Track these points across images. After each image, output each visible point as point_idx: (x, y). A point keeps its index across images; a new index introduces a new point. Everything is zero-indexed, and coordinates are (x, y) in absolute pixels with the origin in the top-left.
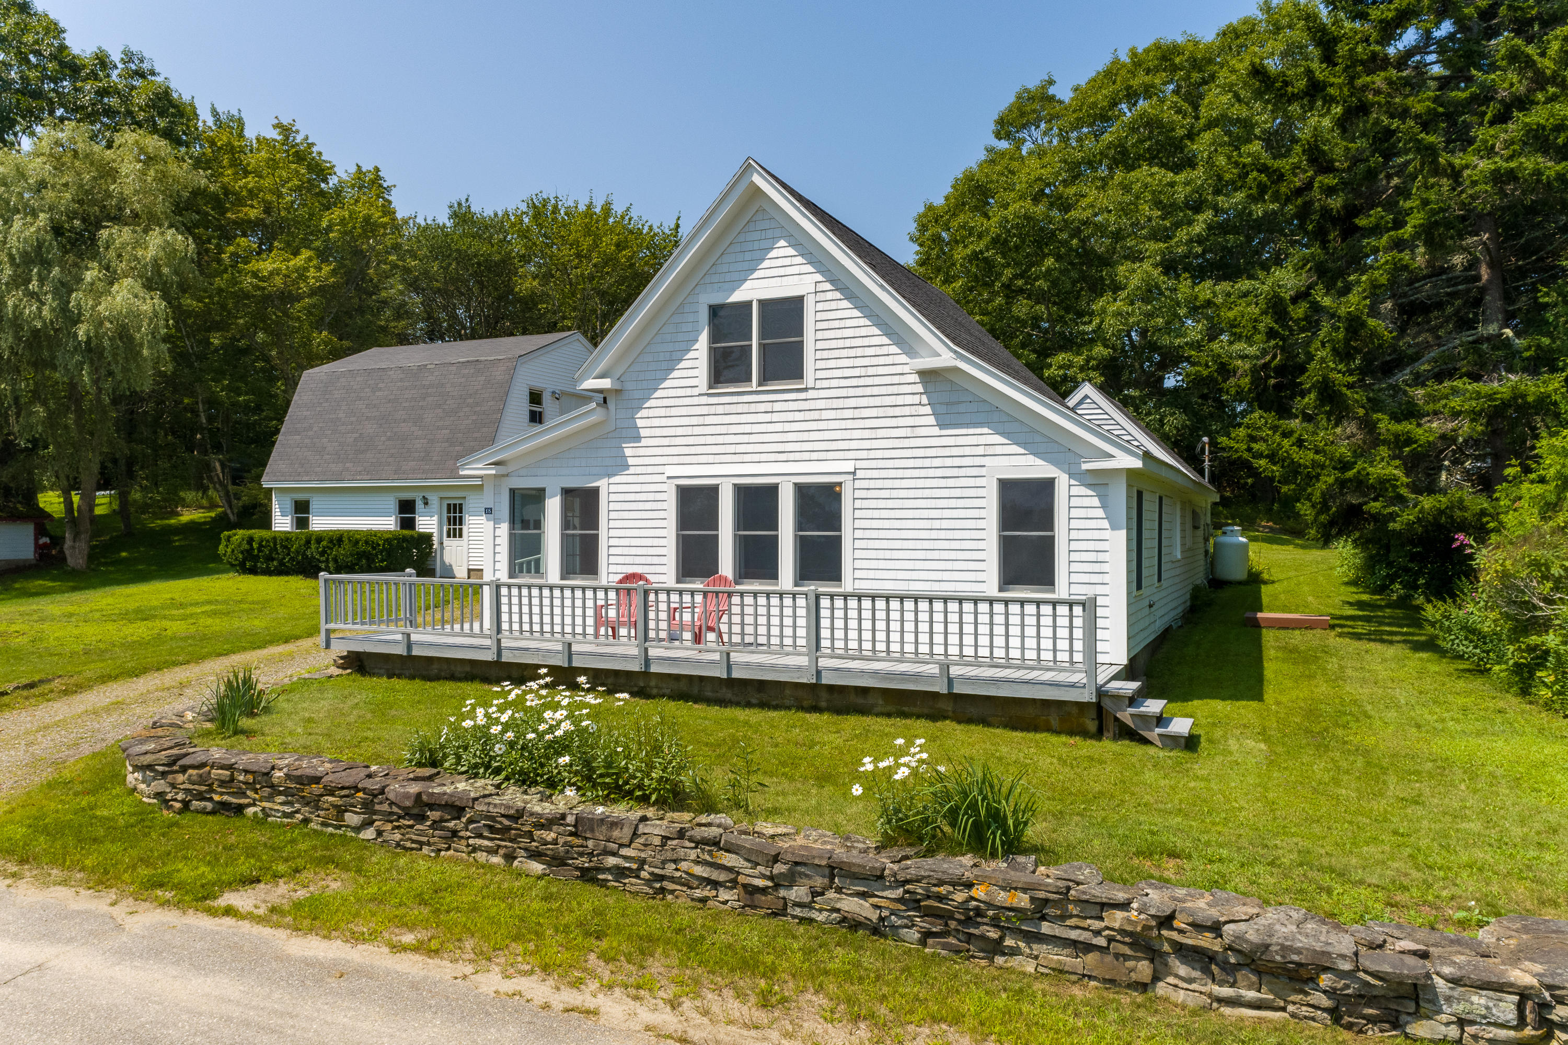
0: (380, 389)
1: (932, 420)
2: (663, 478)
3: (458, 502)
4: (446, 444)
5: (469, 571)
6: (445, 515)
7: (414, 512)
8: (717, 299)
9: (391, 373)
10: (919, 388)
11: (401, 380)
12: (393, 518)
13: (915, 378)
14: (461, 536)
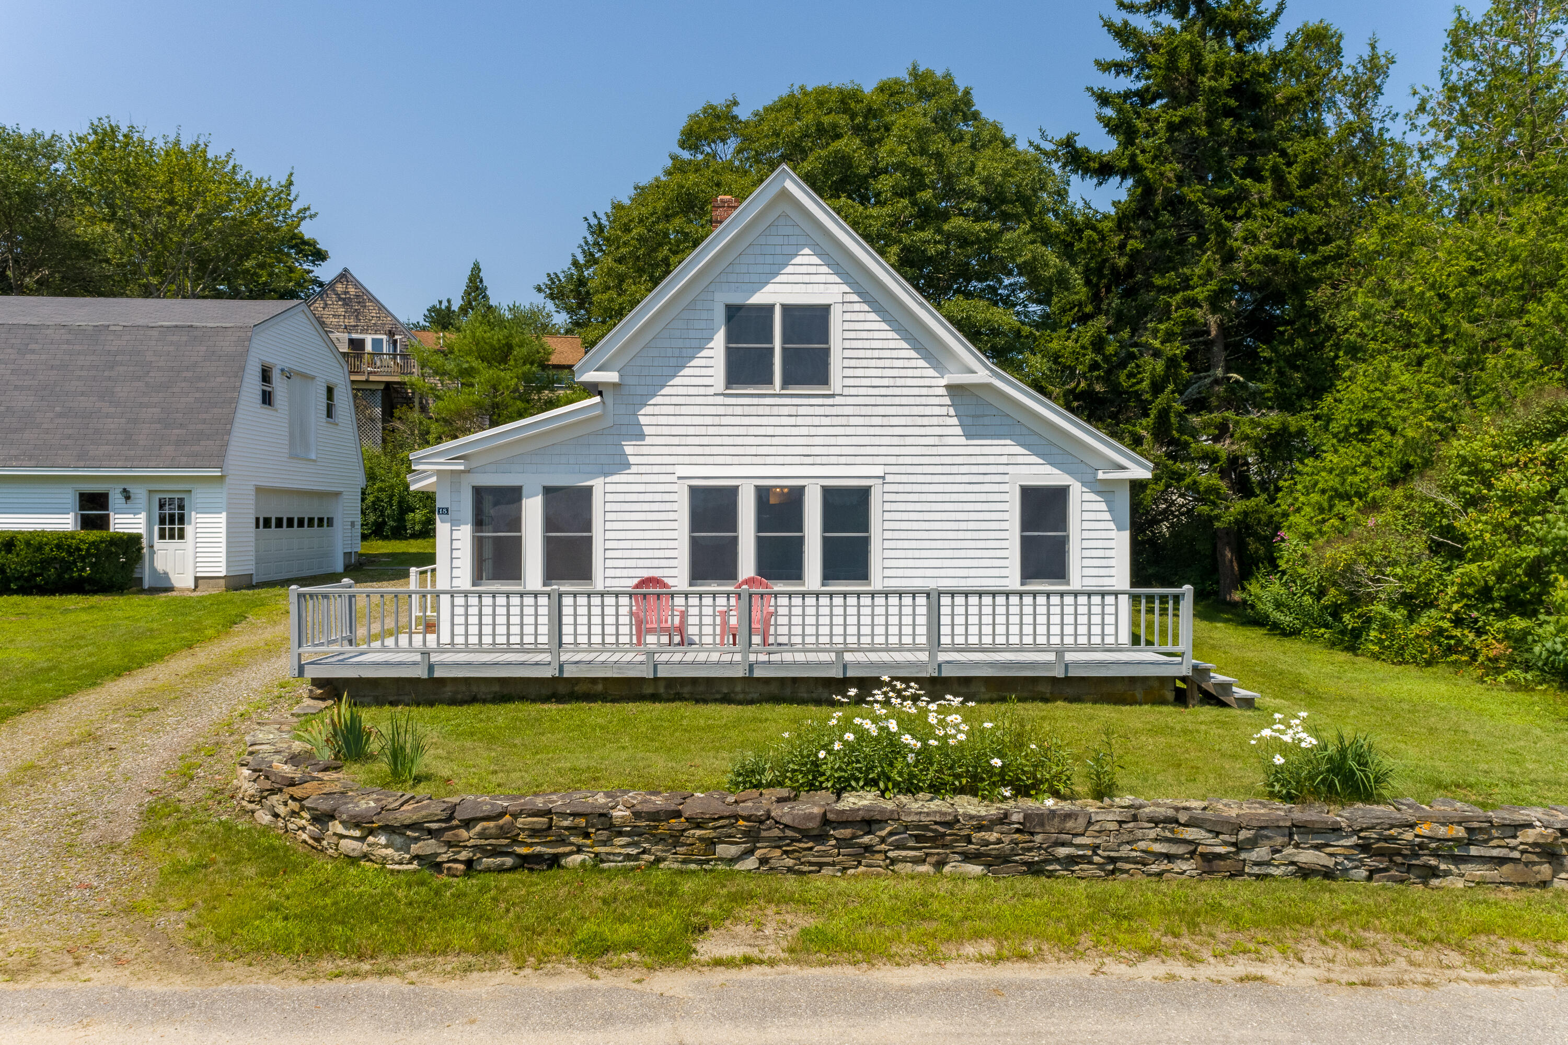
0: (33, 352)
1: (958, 430)
2: (673, 478)
3: (177, 496)
4: (158, 426)
5: (197, 579)
6: (156, 512)
7: (106, 508)
8: (736, 299)
9: (48, 332)
10: (947, 401)
11: (68, 342)
12: (71, 516)
13: (943, 391)
14: (181, 536)
